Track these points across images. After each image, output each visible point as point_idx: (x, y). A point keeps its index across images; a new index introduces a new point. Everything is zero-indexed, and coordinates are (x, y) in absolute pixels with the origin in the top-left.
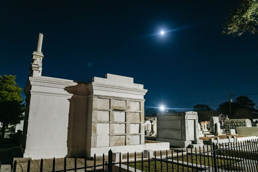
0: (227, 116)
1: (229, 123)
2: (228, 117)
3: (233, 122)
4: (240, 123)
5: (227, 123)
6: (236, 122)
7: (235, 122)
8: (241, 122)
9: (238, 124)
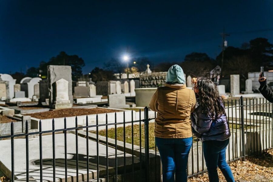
0: (148, 66)
1: (146, 80)
2: (150, 68)
3: (152, 79)
4: (161, 79)
5: (144, 80)
6: (156, 79)
7: (154, 78)
8: (164, 77)
9: (158, 83)
